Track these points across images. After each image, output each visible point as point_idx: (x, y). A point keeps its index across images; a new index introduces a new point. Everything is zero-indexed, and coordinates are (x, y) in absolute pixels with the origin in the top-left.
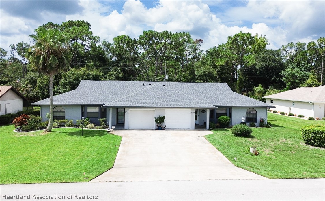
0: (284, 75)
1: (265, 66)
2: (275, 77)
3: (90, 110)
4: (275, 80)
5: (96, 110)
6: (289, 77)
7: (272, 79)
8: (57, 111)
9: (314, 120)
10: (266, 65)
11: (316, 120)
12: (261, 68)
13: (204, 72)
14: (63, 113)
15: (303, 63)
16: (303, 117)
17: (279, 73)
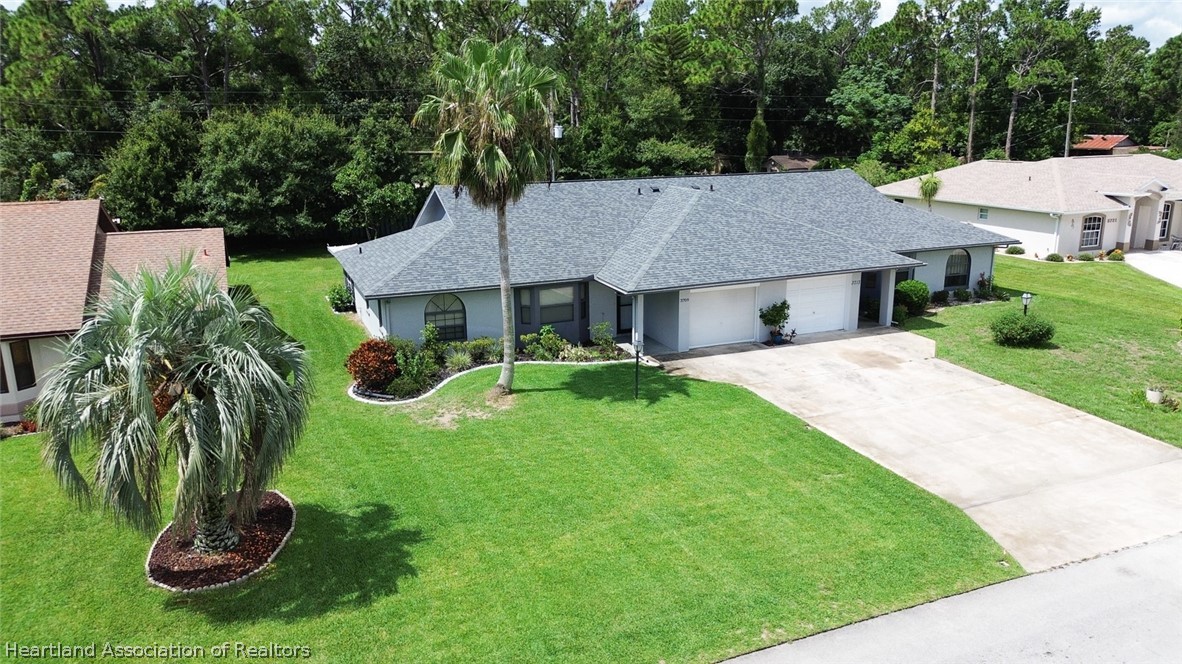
0: (841, 107)
1: (787, 79)
2: (813, 112)
3: (547, 298)
4: (815, 118)
5: (566, 295)
6: (857, 112)
7: (807, 118)
8: (439, 310)
9: (1062, 261)
10: (790, 74)
11: (1066, 260)
12: (778, 83)
13: (657, 109)
14: (458, 315)
15: (881, 67)
16: (1021, 252)
17: (827, 100)
